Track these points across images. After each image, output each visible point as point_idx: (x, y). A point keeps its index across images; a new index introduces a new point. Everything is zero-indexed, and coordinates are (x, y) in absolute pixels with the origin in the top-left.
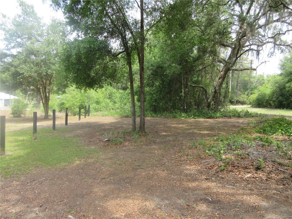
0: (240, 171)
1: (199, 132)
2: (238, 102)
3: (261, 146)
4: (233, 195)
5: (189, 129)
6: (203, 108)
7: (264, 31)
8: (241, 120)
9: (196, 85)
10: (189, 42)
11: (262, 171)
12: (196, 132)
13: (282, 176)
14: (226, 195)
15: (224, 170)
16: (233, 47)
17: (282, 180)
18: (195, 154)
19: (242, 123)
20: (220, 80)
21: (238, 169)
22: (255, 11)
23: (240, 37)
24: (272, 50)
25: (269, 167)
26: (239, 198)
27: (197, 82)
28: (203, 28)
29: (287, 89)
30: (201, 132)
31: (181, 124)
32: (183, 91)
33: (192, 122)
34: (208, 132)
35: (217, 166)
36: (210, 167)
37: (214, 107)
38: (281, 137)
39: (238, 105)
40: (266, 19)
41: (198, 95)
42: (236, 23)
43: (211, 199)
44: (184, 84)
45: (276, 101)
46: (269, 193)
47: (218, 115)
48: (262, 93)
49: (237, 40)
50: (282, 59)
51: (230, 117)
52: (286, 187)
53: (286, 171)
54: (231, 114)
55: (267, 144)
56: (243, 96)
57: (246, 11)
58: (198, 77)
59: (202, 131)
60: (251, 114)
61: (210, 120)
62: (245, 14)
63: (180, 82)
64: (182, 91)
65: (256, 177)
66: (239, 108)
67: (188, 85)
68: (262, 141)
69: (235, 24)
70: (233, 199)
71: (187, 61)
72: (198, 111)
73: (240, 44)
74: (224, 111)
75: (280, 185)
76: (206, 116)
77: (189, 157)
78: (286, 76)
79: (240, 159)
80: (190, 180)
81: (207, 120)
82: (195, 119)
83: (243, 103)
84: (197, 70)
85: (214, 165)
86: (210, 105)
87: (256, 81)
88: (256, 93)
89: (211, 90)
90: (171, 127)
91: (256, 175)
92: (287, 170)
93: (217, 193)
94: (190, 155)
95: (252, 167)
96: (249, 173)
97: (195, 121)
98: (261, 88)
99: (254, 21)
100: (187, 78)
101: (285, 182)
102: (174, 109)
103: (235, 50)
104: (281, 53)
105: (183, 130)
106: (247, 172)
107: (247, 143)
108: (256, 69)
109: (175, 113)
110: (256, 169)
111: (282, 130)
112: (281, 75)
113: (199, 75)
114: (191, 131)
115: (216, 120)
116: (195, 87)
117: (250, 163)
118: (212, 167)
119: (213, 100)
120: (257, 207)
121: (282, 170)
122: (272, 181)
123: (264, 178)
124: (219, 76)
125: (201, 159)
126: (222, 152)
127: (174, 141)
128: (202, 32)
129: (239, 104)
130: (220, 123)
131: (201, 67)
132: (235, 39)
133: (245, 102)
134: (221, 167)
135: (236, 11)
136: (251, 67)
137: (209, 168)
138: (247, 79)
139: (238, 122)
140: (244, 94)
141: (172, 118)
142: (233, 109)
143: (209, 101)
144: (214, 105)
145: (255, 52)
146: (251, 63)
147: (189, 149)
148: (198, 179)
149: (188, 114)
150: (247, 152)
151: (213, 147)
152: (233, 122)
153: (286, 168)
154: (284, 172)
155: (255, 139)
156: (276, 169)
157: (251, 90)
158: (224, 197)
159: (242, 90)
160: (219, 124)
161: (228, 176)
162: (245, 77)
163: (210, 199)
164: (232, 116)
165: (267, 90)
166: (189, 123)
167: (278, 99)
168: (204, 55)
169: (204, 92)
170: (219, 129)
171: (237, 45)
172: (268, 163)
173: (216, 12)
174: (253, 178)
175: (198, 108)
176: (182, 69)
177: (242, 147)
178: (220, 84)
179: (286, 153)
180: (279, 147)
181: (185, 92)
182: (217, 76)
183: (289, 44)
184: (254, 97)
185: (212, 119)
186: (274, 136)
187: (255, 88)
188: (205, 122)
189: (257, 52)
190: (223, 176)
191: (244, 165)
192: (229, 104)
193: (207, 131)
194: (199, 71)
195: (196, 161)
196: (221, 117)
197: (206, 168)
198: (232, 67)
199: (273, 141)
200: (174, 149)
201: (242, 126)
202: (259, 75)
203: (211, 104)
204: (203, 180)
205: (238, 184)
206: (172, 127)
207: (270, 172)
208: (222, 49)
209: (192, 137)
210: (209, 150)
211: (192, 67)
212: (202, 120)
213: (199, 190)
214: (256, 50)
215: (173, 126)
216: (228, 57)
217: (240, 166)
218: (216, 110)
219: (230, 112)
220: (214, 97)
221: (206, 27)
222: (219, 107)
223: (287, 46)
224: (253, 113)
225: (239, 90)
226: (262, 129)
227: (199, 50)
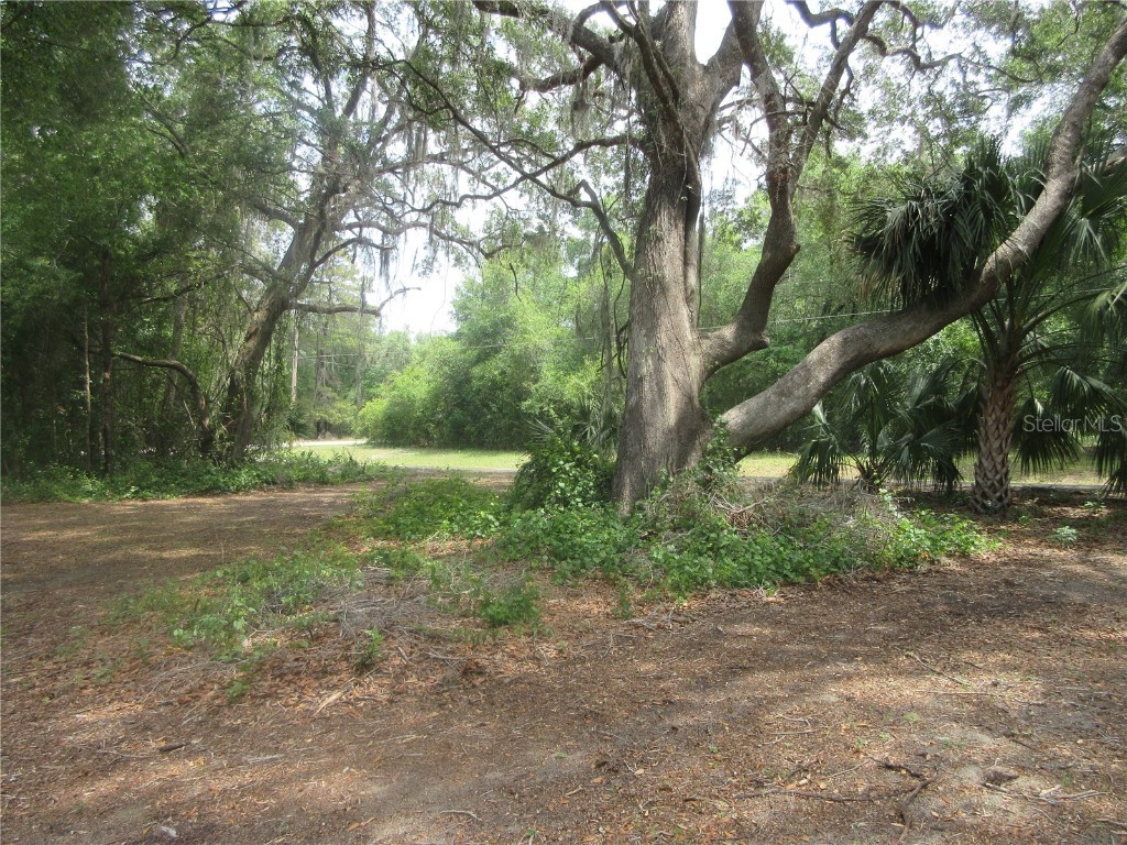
0: (303, 688)
1: (154, 554)
2: (324, 429)
3: (384, 581)
4: (266, 789)
5: (111, 547)
6: (181, 455)
7: (404, 184)
8: (327, 496)
9: (150, 359)
10: (118, 177)
11: (378, 671)
12: (144, 557)
13: (437, 678)
14: (242, 796)
15: (243, 695)
16: (301, 221)
17: (437, 690)
18: (125, 654)
19: (332, 505)
20: (252, 344)
21: (295, 683)
22: (374, 108)
23: (324, 191)
24: (428, 253)
25: (398, 654)
26: (289, 792)
27: (155, 346)
28: (180, 128)
29: (476, 384)
30: (165, 555)
31: (73, 526)
32: (89, 381)
33: (129, 516)
34: (193, 552)
35: (216, 687)
36: (187, 698)
37: (228, 449)
38: (447, 546)
39: (324, 438)
40: (410, 145)
41: (161, 398)
42: (312, 137)
43: (177, 828)
44: (93, 349)
45: (445, 422)
46: (394, 747)
47: (244, 478)
48: (401, 397)
49: (312, 200)
50: (461, 285)
51: (289, 485)
52: (447, 712)
53: (450, 657)
54: (294, 475)
55: (401, 573)
56: (339, 405)
57: (345, 102)
58: (160, 325)
59: (172, 548)
60: (362, 472)
61: (208, 501)
62: (339, 113)
63: (75, 342)
64: (84, 382)
65: (358, 699)
66: (325, 449)
67: (114, 355)
68: (389, 564)
69: (306, 138)
70: (265, 806)
71: (105, 254)
72: (158, 465)
73: (322, 215)
74: (266, 462)
75: (429, 709)
76: (192, 486)
77: (94, 671)
78: (471, 344)
79: (305, 644)
80: (86, 774)
81: (199, 504)
82: (145, 500)
83: (341, 431)
84: (158, 293)
85: (202, 683)
86: (212, 439)
87: (383, 352)
88: (383, 394)
89: (214, 382)
90: (19, 544)
91: (357, 692)
92: (453, 653)
93: (202, 798)
94: (101, 660)
95: (344, 664)
96: (335, 687)
97: (146, 507)
98: (401, 379)
99: (371, 144)
100: (106, 327)
101: (446, 695)
102: (42, 463)
103: (307, 235)
104: (455, 265)
105: (80, 553)
106: (328, 688)
107: (340, 576)
108: (379, 309)
109: (48, 478)
110: (357, 670)
111: (451, 520)
112: (458, 336)
113: (165, 315)
114: (118, 555)
115: (237, 498)
116: (148, 365)
117: (337, 651)
118: (195, 694)
119: (225, 421)
120: (348, 809)
121: (440, 657)
122: (408, 700)
123: (383, 696)
124: (248, 325)
125: (152, 668)
126: (239, 625)
127: (29, 607)
128: (179, 142)
129: (328, 433)
130: (246, 509)
131: (172, 286)
132: (307, 195)
133: (349, 426)
134: (231, 685)
135: (307, 95)
136: (364, 304)
137: (181, 702)
138: (351, 343)
139: (317, 503)
140: (345, 397)
141: (33, 502)
142: (303, 454)
143: (207, 422)
144: (228, 440)
145: (376, 253)
146: (363, 289)
147: (102, 633)
148: (128, 760)
149: (113, 482)
150: (334, 612)
151: (205, 610)
152: (298, 505)
153: (450, 646)
154: (444, 664)
155: (366, 560)
156: (422, 658)
157: (370, 386)
158: (233, 808)
159: (338, 384)
160: (243, 514)
161: (259, 718)
162: (349, 336)
163: (173, 833)
164: (299, 481)
165: (418, 384)
166: (113, 518)
167: (451, 418)
168: (185, 239)
169: (187, 389)
170: (241, 535)
171: (313, 218)
172: (397, 641)
173: (232, 78)
174: (348, 703)
175: (162, 453)
176: (81, 282)
177: (322, 594)
178: (253, 358)
179: (457, 597)
180: (436, 581)
181: (98, 385)
182: (240, 327)
183: (477, 239)
184: (376, 408)
185: (218, 495)
186: (428, 542)
187: (382, 377)
188: (189, 510)
189: (381, 254)
190: (239, 721)
191: (320, 661)
192: (288, 434)
193: (191, 546)
194: (165, 300)
195: (126, 683)
196: (254, 487)
197: (167, 704)
198: (297, 295)
199: (422, 560)
200: (24, 644)
201: (329, 514)
202: (392, 334)
203: (217, 435)
204: (148, 759)
205: (291, 741)
206: (27, 544)
207: (403, 672)
208: (260, 225)
209: (122, 578)
210: (189, 627)
211: (135, 280)
212: (173, 501)
213: (126, 805)
214: (377, 247)
215: (34, 536)
216: (282, 255)
217: (304, 668)
218: (236, 459)
219: (290, 465)
220: (227, 408)
221: (194, 126)
222: (251, 448)
223: (471, 244)
224: (370, 468)
225: (328, 385)
226: (392, 523)
227: (161, 212)
